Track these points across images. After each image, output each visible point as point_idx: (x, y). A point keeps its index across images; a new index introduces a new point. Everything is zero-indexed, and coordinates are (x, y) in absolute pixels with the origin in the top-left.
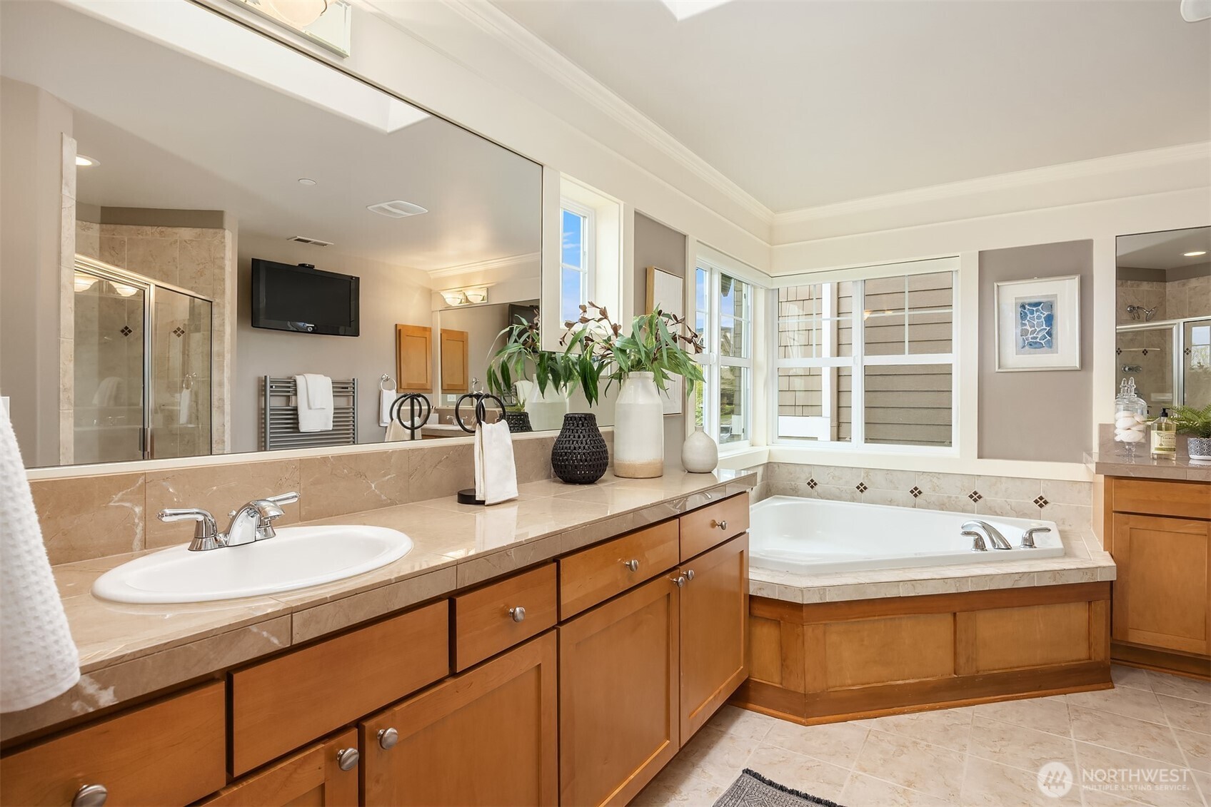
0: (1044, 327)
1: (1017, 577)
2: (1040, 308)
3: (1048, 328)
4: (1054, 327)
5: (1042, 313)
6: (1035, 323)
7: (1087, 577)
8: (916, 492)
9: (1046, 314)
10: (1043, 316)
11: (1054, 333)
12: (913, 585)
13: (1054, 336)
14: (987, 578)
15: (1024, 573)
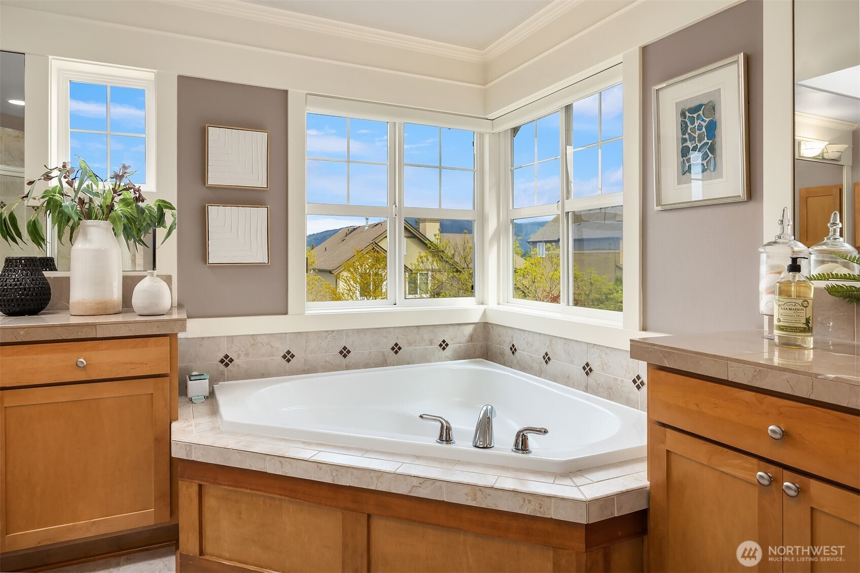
0: (706, 140)
1: (415, 482)
2: (701, 112)
3: (710, 142)
4: (717, 139)
5: (703, 120)
6: (696, 136)
7: (532, 507)
8: (588, 369)
9: (708, 120)
10: (704, 124)
11: (717, 147)
12: (281, 462)
13: (718, 152)
14: (373, 474)
15: (427, 479)
